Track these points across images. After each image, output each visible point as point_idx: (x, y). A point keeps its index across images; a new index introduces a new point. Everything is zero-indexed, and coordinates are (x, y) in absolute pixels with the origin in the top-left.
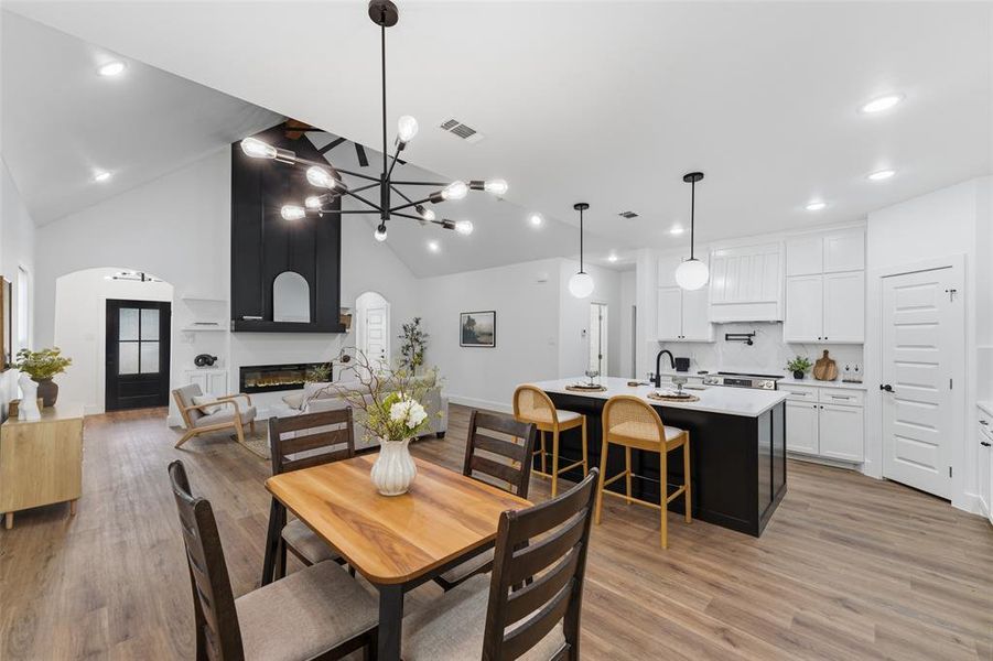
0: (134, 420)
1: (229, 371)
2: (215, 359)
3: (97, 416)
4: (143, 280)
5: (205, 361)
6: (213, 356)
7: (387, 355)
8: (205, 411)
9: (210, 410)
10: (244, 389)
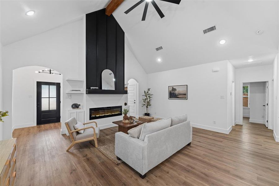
0: (47, 130)
1: (85, 110)
2: (80, 105)
3: (33, 127)
4: (50, 73)
5: (76, 106)
6: (79, 104)
7: (137, 102)
8: (79, 132)
9: (82, 131)
10: (91, 118)
